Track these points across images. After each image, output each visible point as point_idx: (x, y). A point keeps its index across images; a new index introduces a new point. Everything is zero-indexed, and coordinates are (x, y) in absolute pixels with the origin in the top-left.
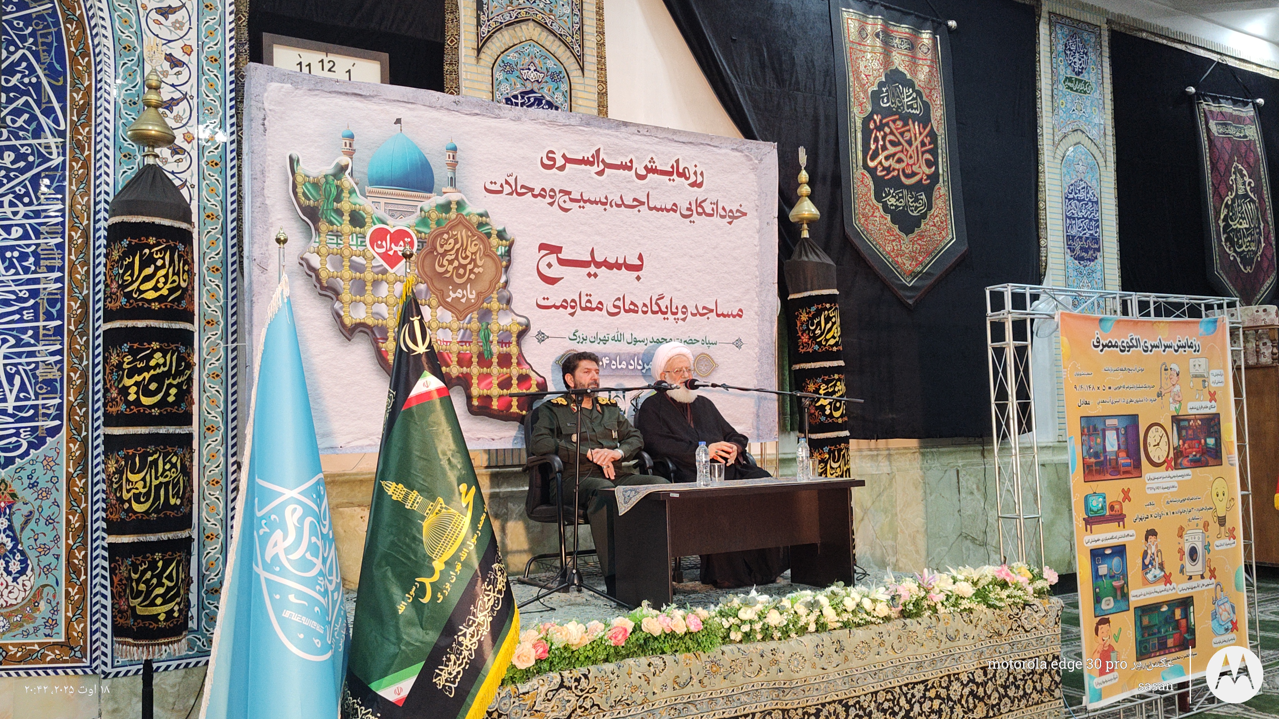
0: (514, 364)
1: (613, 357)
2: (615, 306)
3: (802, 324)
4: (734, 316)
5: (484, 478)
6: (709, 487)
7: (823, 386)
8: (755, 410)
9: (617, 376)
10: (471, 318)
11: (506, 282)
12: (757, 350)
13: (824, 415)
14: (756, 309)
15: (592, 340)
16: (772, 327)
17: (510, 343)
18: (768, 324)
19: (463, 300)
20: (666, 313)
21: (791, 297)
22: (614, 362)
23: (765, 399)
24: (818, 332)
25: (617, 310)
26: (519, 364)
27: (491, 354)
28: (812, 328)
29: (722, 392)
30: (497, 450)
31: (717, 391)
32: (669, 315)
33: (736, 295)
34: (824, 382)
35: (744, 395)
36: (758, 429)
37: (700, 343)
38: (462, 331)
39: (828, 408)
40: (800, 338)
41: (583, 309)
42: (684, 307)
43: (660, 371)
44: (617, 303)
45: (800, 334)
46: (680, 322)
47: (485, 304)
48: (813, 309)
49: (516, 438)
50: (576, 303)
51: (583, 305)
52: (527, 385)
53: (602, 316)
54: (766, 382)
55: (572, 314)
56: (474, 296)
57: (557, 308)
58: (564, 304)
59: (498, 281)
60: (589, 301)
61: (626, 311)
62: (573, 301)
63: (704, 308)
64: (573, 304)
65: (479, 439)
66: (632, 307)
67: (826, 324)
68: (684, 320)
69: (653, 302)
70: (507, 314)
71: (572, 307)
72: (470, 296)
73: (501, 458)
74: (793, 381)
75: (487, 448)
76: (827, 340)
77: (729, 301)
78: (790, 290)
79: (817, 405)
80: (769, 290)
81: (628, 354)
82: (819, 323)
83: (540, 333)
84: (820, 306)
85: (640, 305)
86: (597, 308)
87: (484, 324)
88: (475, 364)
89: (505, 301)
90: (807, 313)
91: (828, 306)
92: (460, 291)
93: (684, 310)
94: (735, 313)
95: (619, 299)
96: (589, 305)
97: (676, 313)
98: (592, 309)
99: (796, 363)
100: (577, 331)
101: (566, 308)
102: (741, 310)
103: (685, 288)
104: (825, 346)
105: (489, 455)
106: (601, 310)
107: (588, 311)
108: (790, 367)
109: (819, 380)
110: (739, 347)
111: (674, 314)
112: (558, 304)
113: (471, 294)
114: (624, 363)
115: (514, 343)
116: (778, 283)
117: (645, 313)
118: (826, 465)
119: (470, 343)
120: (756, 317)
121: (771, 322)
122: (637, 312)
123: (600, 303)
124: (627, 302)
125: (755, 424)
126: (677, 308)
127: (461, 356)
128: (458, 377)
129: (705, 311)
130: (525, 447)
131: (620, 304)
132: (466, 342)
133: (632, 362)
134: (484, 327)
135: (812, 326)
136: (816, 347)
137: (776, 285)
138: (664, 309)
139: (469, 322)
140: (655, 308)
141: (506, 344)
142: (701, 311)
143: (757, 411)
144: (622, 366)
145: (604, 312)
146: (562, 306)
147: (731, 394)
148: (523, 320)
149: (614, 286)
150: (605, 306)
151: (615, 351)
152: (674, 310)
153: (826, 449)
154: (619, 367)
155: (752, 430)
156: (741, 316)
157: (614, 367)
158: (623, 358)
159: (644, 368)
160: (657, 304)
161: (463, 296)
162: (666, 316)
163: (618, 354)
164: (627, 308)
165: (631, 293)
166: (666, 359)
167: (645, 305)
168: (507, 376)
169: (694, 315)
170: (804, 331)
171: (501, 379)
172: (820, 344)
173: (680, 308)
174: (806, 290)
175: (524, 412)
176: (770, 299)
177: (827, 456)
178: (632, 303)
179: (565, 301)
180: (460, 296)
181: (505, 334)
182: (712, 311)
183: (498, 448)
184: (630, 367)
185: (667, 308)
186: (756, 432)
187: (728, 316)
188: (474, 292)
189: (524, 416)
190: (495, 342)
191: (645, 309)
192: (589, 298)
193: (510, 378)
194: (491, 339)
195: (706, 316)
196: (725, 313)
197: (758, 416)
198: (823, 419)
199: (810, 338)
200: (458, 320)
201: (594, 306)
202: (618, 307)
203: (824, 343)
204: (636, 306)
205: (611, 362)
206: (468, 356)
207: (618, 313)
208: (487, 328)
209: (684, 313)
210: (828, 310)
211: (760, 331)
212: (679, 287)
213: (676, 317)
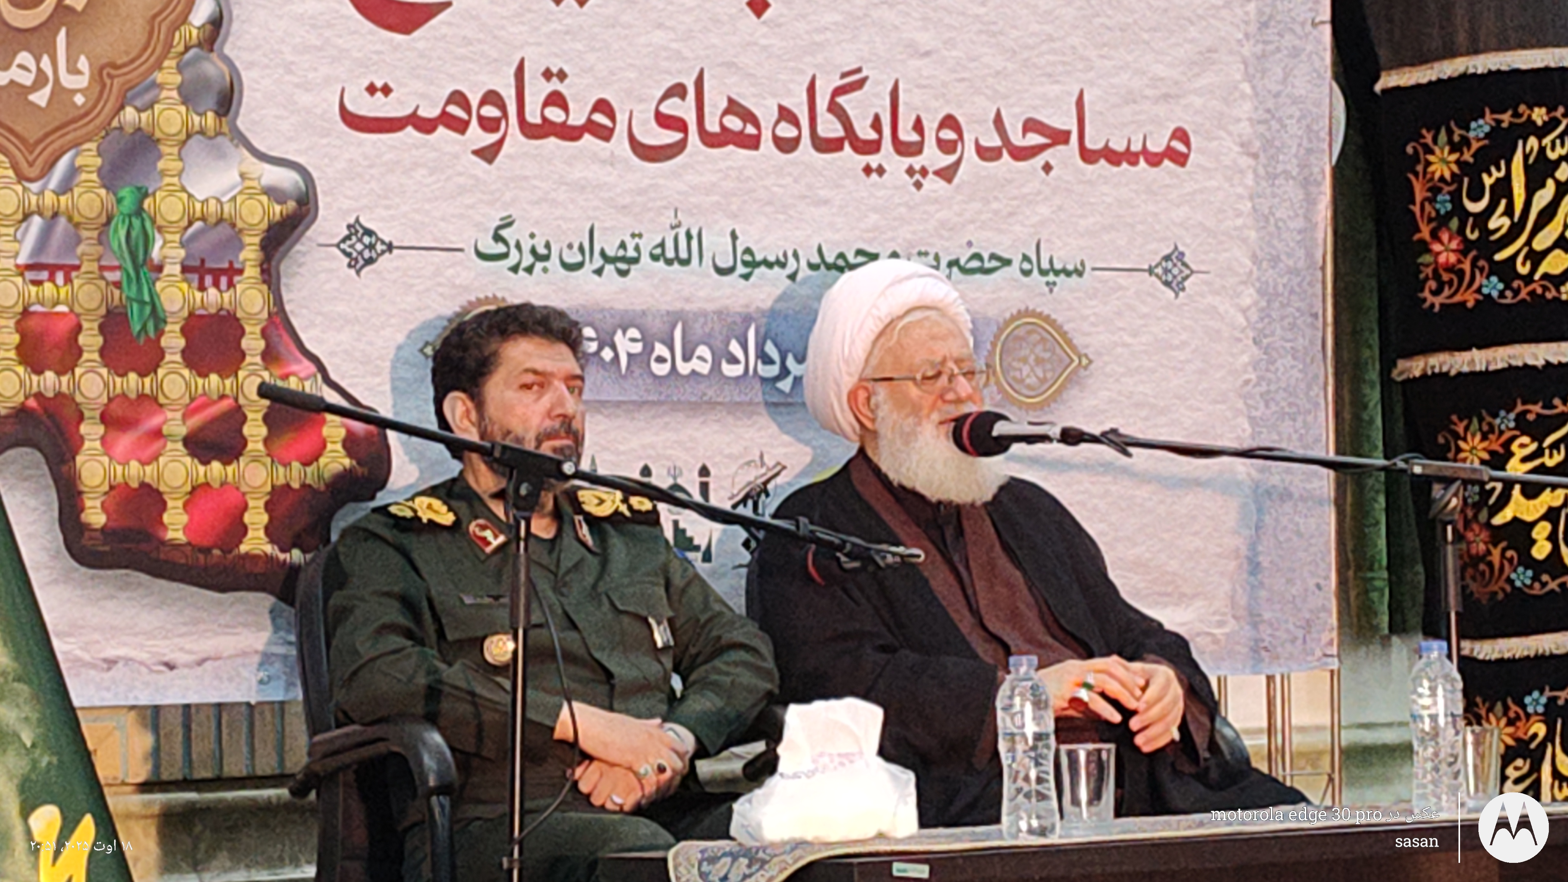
0: (254, 359)
1: (657, 326)
2: (664, 121)
3: (1435, 190)
4: (1154, 160)
5: (137, 828)
6: (1053, 839)
7: (1523, 446)
8: (1238, 542)
9: (676, 406)
10: (73, 171)
11: (217, 23)
12: (1248, 297)
13: (1528, 561)
14: (1245, 128)
15: (574, 257)
16: (1311, 202)
17: (233, 272)
18: (1292, 191)
19: (41, 98)
20: (873, 147)
21: (1389, 80)
22: (660, 350)
23: (1286, 495)
24: (1499, 222)
25: (677, 136)
26: (269, 356)
27: (158, 318)
28: (1475, 207)
29: (1107, 467)
30: (187, 707)
31: (1086, 466)
32: (886, 156)
33: (1160, 70)
34: (1523, 426)
35: (1197, 483)
36: (1254, 619)
37: (1013, 270)
38: (37, 221)
39: (1542, 531)
40: (1425, 248)
41: (530, 131)
42: (949, 122)
43: (848, 382)
44: (671, 107)
45: (1425, 233)
46: (932, 183)
47: (129, 113)
48: (1480, 128)
49: (266, 659)
50: (503, 107)
51: (533, 117)
52: (306, 446)
53: (612, 161)
54: (1286, 426)
55: (488, 154)
56: (82, 81)
57: (426, 126)
58: (455, 110)
59: (184, 19)
60: (556, 99)
61: (711, 140)
62: (492, 98)
63: (1030, 125)
64: (490, 111)
65: (111, 663)
66: (734, 123)
67: (1533, 186)
68: (947, 174)
69: (822, 104)
70: (221, 155)
71: (489, 125)
72: (68, 81)
73: (202, 748)
74: (1400, 427)
75: (144, 700)
76: (1538, 259)
77: (1130, 98)
78: (1383, 53)
79: (1498, 520)
80: (1295, 53)
81: (719, 313)
82: (1503, 188)
83: (356, 230)
84: (1506, 118)
85: (767, 114)
86: (591, 127)
87: (126, 193)
88: (91, 355)
89: (210, 101)
90: (1455, 148)
91: (1539, 115)
92: (24, 57)
93: (949, 135)
94: (1156, 146)
95: (678, 91)
96: (555, 114)
97: (915, 149)
98: (569, 133)
99: (1409, 354)
100: (508, 223)
101: (460, 127)
102: (1181, 135)
103: (950, 43)
104: (1528, 279)
105: (156, 729)
106: (605, 134)
107: (552, 141)
108: (1387, 365)
109: (1507, 421)
110: (1175, 285)
111: (902, 148)
112: (430, 112)
113: (74, 70)
114: (703, 351)
115: (252, 272)
116: (1335, 21)
117: (786, 145)
118: (1536, 768)
119: (69, 270)
120: (1245, 162)
121: (1306, 183)
122: (753, 143)
123: (603, 106)
124: (715, 104)
125: (1243, 600)
126: (918, 126)
127: (32, 323)
128: (21, 413)
129: (1034, 139)
130: (298, 694)
131: (685, 109)
132: (52, 269)
133: (735, 348)
134: (128, 204)
135: (1475, 197)
136: (1493, 286)
137: (1327, 30)
138: (866, 133)
139: (66, 187)
140: (830, 127)
141: (216, 274)
142: (1017, 139)
143: (1253, 547)
144: (694, 364)
145: (620, 143)
146: (446, 119)
147: (1142, 478)
148: (286, 178)
149: (659, 37)
150: (622, 118)
151: (668, 302)
152: (907, 135)
153: (1536, 701)
154: (684, 368)
155: (1231, 625)
156: (1181, 159)
157: (661, 370)
158: (698, 329)
159: (785, 372)
160: (835, 108)
161: (41, 80)
162: (874, 160)
163: (675, 318)
164: (713, 126)
165: (730, 65)
166: (873, 327)
167: (786, 115)
168: (226, 404)
169: (986, 153)
170: (1442, 221)
171: (195, 421)
172: (1506, 270)
173: (930, 126)
174: (1450, 53)
175: (296, 556)
176: (1301, 86)
177: (1540, 729)
178: (733, 107)
179: (458, 98)
180: (27, 79)
181: (215, 235)
182: (1060, 137)
183: (193, 698)
184: (731, 370)
185: (876, 125)
186: (1248, 631)
187: (1130, 157)
188: (83, 63)
189: (294, 570)
190: (173, 269)
191: (786, 131)
192: (555, 85)
193: (237, 416)
194: (156, 254)
195: (1039, 161)
196: (1118, 146)
197: (1255, 567)
198: (1522, 577)
199: (1467, 246)
200: (21, 178)
201: (577, 119)
202: (679, 125)
203: (1523, 269)
204: (749, 117)
205: (648, 349)
206: (63, 328)
207: (679, 147)
208: (139, 211)
209: (946, 147)
210: (1541, 132)
211: (1262, 218)
212: (925, 39)
213: (916, 162)
